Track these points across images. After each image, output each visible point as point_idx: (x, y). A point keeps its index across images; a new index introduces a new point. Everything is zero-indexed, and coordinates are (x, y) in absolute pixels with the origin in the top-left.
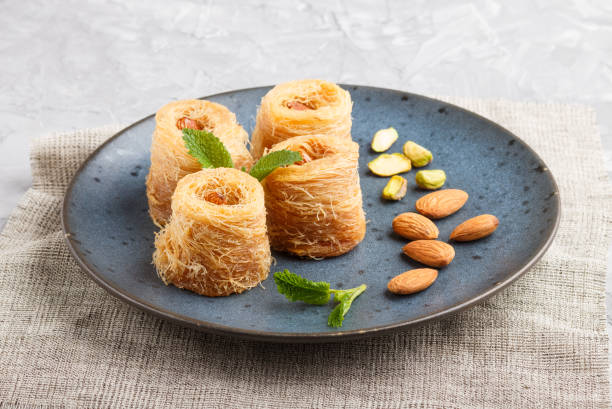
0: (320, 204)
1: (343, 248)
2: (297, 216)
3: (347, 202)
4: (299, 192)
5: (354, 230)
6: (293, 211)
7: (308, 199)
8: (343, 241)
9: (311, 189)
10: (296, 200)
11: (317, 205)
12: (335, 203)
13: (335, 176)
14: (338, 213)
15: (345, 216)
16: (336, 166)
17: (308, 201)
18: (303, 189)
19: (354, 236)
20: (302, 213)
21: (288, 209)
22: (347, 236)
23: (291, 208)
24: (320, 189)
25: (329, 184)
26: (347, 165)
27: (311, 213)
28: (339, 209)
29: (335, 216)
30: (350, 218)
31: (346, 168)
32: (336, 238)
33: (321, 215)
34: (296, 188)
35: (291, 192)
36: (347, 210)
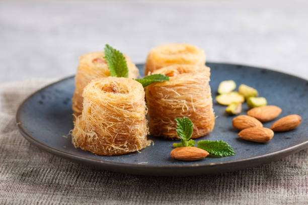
0: (184, 101)
1: (200, 133)
2: (169, 109)
3: (202, 101)
4: (171, 92)
5: (207, 120)
6: (166, 106)
7: (177, 97)
8: (200, 128)
9: (178, 90)
10: (169, 98)
11: (182, 101)
12: (194, 101)
13: (194, 83)
14: (196, 108)
15: (201, 110)
16: (195, 77)
17: (177, 99)
18: (173, 90)
19: (207, 125)
20: (173, 107)
21: (163, 105)
22: (202, 124)
23: (165, 104)
24: (185, 90)
25: (190, 88)
26: (202, 77)
27: (178, 107)
28: (197, 104)
29: (195, 110)
30: (205, 112)
31: (202, 79)
32: (196, 125)
33: (185, 108)
34: (169, 90)
35: (165, 93)
36: (202, 106)
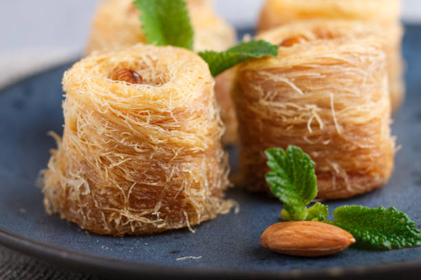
0: (314, 107)
1: (352, 186)
2: (278, 125)
3: (359, 108)
4: (282, 85)
5: (370, 156)
6: (270, 118)
7: (296, 96)
8: (353, 173)
9: (298, 81)
10: (277, 99)
11: (309, 107)
12: (338, 107)
13: (340, 63)
14: (344, 125)
15: (357, 130)
16: (343, 48)
17: (295, 101)
18: (286, 81)
19: (371, 166)
20: (285, 120)
21: (264, 115)
22: (358, 164)
23: (268, 113)
24: (315, 81)
25: (329, 75)
26: (362, 50)
27: (296, 120)
28: (344, 115)
29: (339, 129)
30: (366, 135)
31: (360, 54)
32: (342, 167)
33: (315, 125)
34: (277, 78)
35: (268, 86)
36: (360, 120)
